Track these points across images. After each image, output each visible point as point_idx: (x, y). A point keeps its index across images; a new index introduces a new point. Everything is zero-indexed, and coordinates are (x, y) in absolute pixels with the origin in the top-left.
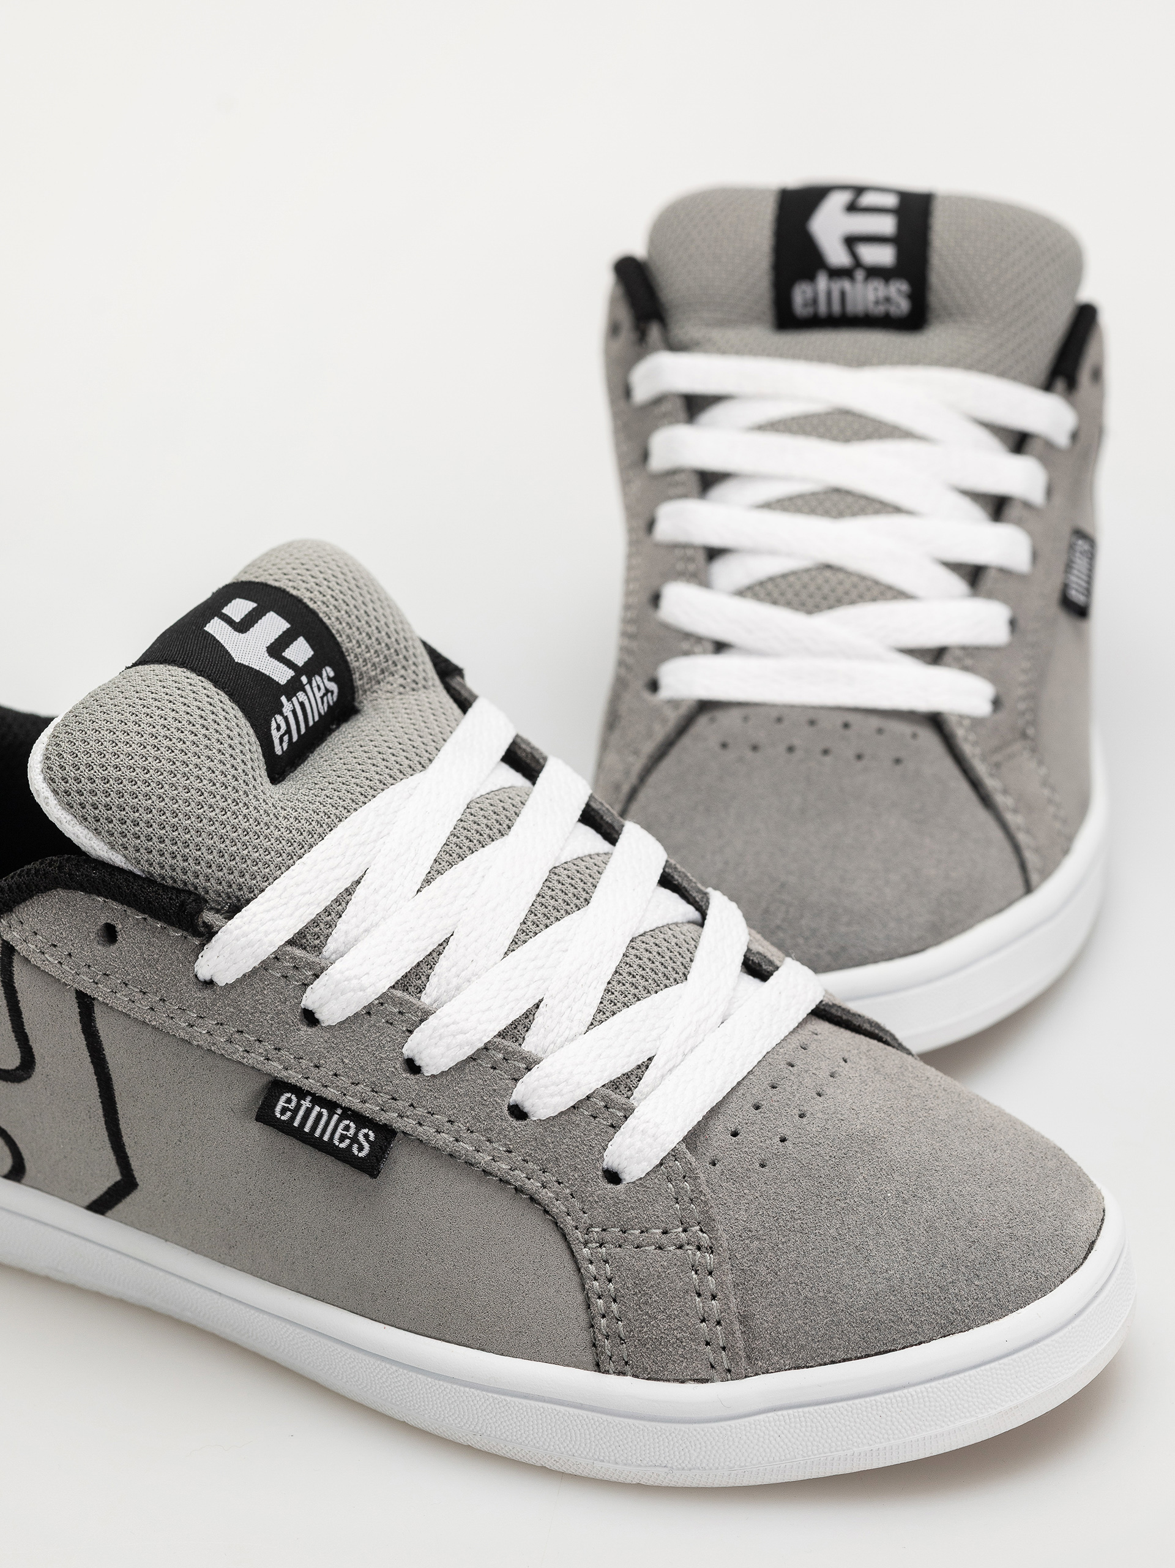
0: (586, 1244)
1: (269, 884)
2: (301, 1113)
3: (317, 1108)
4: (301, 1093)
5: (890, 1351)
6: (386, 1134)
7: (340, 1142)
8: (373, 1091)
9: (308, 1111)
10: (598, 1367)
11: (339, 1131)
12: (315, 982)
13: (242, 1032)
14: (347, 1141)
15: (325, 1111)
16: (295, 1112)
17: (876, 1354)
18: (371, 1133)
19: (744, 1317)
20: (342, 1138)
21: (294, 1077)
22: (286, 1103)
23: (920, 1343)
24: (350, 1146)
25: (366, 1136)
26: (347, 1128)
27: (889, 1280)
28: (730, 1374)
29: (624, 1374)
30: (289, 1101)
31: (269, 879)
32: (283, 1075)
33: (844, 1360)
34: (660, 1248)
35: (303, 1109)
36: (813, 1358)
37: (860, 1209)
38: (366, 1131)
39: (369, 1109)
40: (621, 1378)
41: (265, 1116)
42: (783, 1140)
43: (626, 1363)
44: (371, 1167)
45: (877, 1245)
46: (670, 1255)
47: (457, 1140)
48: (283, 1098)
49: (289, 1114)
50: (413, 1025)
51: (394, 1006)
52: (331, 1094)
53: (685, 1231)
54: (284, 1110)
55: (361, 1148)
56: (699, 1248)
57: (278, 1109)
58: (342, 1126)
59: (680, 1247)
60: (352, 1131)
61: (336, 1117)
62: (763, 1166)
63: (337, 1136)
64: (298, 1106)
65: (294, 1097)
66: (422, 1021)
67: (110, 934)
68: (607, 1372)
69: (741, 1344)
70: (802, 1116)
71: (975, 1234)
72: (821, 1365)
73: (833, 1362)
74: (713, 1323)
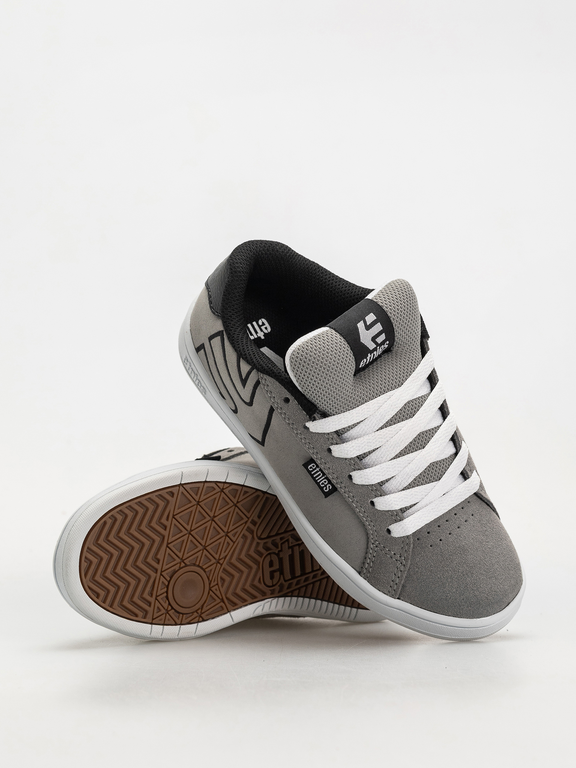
0: (373, 544)
1: (337, 414)
2: (315, 471)
3: (320, 472)
4: (317, 466)
5: (437, 613)
6: (334, 489)
7: (321, 484)
8: (337, 477)
9: (317, 472)
10: (360, 573)
11: (323, 481)
12: (336, 445)
13: (310, 443)
14: (324, 485)
15: (321, 474)
16: (314, 470)
17: (433, 612)
18: (331, 487)
19: (404, 586)
20: (323, 484)
21: (318, 462)
22: (312, 466)
23: (446, 615)
24: (323, 487)
25: (329, 487)
26: (325, 482)
27: (447, 596)
28: (392, 596)
29: (365, 579)
30: (313, 466)
31: (337, 413)
32: (315, 460)
33: (424, 609)
34: (391, 557)
35: (316, 470)
36: (416, 604)
37: (450, 572)
38: (330, 485)
39: (334, 481)
40: (364, 580)
41: (306, 465)
42: (441, 540)
43: (367, 577)
44: (327, 495)
45: (449, 585)
46: (393, 561)
47: (352, 502)
48: (312, 465)
49: (312, 469)
50: (356, 469)
51: (354, 462)
52: (326, 472)
53: (400, 557)
54: (311, 468)
55: (326, 489)
56: (401, 563)
57: (310, 466)
58: (324, 480)
59: (397, 560)
60: (326, 483)
61: (324, 477)
62: (431, 546)
63: (322, 482)
64: (315, 469)
65: (315, 466)
66: (359, 469)
67: (287, 400)
68: (361, 576)
69: (399, 592)
70: (450, 534)
71: (477, 593)
72: (417, 606)
73: (421, 608)
74: (395, 583)
